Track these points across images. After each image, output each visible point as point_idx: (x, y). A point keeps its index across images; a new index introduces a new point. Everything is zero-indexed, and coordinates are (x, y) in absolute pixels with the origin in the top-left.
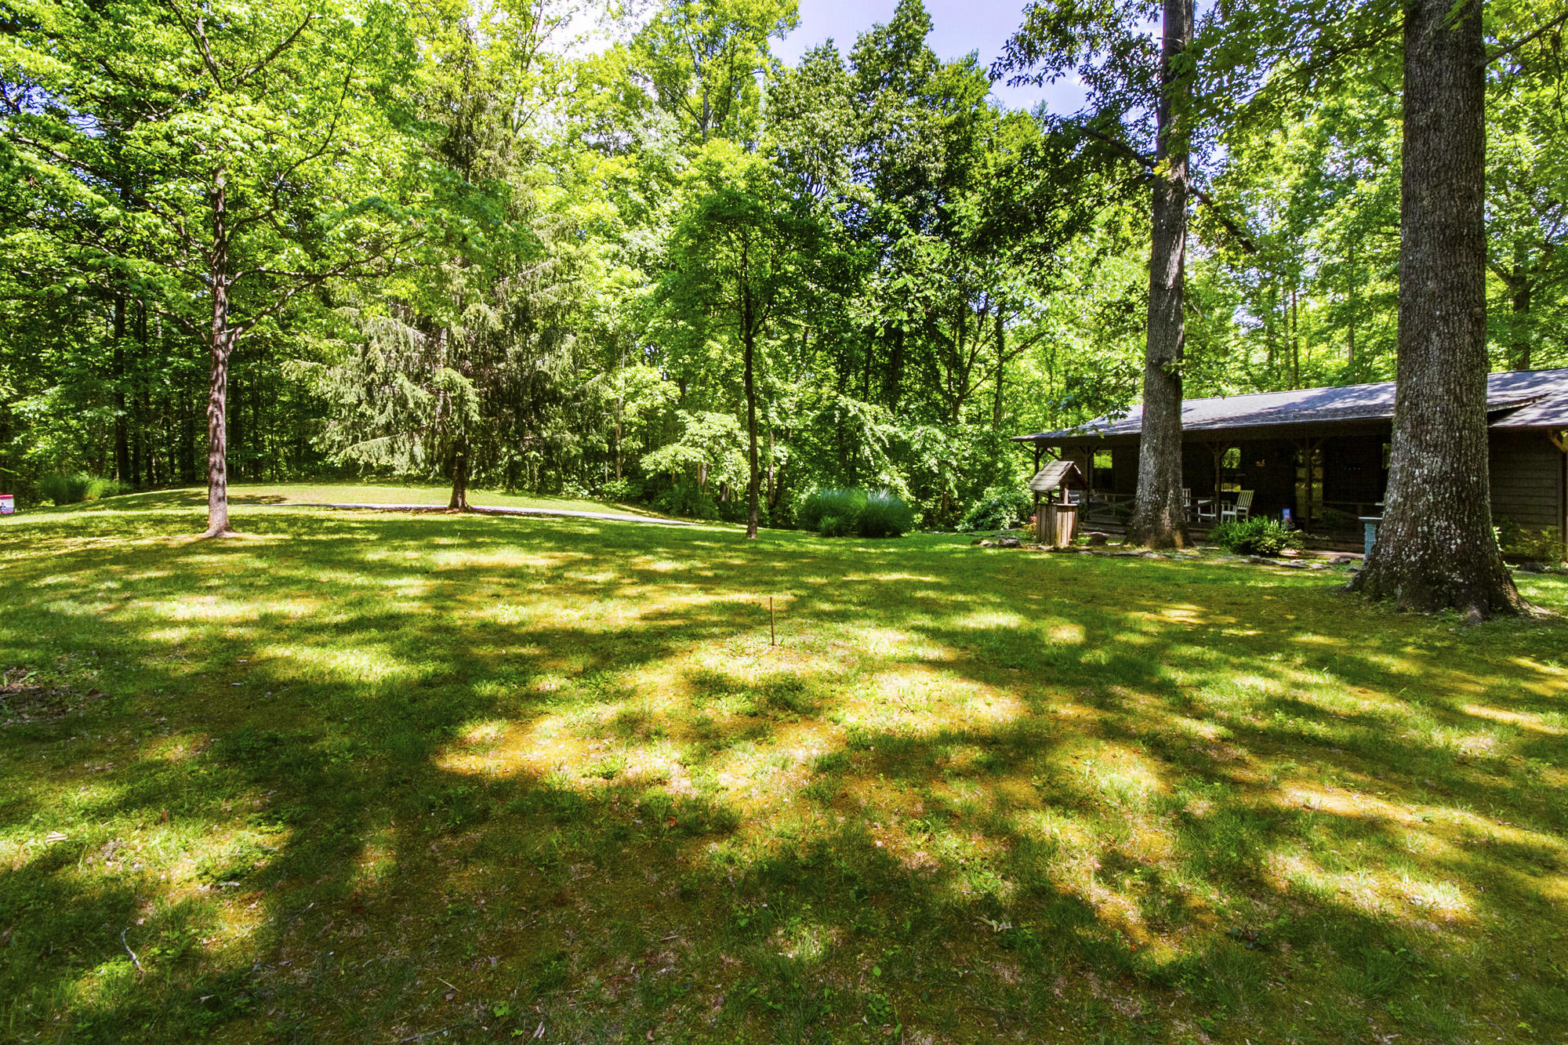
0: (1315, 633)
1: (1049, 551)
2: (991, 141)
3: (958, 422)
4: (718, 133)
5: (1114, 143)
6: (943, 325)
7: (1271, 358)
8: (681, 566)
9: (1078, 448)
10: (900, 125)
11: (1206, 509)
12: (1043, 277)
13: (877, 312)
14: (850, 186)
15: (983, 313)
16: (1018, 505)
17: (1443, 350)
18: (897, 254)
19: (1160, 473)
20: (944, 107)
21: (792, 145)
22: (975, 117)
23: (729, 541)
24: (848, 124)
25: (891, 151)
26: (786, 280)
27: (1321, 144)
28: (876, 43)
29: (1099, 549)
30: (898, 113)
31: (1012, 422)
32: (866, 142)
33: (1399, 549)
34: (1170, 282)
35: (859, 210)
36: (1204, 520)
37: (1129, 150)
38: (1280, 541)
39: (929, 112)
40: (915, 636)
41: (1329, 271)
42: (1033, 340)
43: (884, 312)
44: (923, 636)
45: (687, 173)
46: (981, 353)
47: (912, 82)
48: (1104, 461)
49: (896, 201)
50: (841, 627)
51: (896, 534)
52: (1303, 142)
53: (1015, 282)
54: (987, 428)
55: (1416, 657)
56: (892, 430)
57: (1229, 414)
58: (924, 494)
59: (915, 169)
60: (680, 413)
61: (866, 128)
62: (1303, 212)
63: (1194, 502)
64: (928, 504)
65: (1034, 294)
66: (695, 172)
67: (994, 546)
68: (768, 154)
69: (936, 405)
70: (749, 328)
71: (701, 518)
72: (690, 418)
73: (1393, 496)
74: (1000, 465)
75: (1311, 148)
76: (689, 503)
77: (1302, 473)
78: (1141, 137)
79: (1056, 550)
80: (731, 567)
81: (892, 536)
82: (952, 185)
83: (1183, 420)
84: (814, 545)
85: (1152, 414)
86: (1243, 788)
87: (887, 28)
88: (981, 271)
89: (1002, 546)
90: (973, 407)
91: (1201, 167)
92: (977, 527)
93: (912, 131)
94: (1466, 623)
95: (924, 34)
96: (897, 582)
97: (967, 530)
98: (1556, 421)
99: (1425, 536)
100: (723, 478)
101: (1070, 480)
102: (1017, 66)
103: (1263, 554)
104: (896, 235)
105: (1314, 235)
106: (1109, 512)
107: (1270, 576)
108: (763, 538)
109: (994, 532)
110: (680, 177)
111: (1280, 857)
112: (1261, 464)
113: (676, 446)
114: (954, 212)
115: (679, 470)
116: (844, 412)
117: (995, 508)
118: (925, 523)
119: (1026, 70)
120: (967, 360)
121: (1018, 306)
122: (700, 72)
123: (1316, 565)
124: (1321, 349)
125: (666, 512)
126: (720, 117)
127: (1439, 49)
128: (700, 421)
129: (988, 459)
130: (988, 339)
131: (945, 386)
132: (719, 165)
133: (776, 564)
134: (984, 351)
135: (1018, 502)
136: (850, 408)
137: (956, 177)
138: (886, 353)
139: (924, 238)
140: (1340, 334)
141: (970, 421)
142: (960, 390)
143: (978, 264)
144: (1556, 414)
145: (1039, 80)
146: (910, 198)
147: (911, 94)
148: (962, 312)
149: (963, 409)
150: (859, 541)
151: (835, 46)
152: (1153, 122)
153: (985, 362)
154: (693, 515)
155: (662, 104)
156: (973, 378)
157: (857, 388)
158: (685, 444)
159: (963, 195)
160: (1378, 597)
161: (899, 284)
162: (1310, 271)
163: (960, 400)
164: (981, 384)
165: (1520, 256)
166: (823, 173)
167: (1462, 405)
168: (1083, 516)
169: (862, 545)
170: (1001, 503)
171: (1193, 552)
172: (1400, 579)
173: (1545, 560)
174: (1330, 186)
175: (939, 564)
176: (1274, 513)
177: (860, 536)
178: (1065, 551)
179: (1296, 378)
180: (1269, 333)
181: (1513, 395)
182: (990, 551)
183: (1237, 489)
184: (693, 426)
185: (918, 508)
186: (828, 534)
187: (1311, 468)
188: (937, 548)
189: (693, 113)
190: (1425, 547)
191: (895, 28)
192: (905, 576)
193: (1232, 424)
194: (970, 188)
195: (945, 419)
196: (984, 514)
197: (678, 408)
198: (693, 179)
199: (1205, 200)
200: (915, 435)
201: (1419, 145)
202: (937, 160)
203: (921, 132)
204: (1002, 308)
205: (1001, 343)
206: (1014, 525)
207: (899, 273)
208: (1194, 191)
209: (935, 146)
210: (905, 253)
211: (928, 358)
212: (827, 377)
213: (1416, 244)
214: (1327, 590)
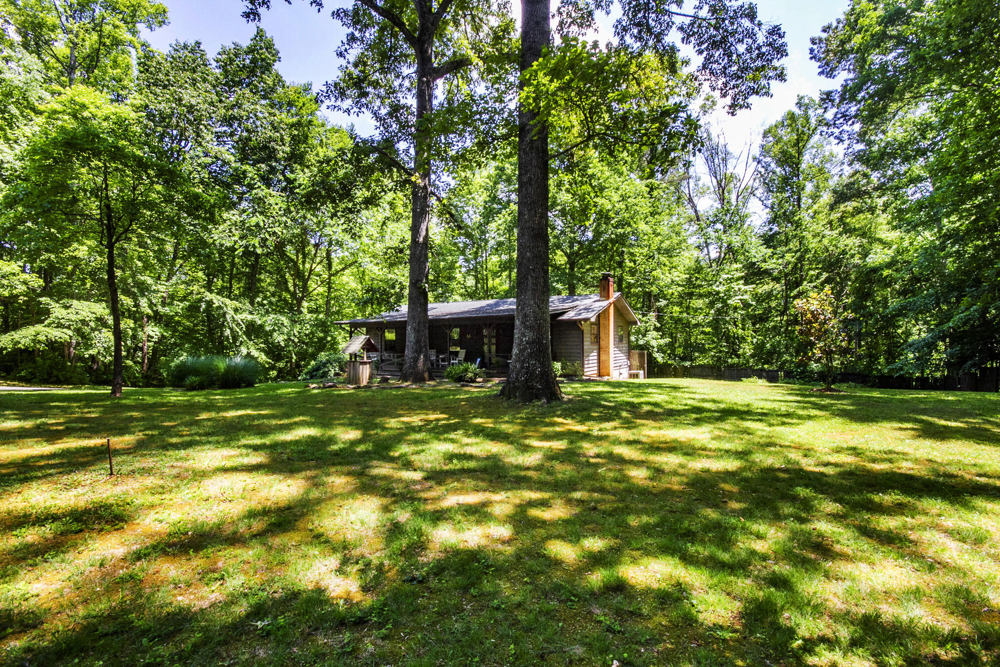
0: (481, 418)
1: (354, 388)
2: (321, 140)
3: (301, 312)
4: (86, 82)
5: (391, 159)
6: (290, 250)
7: (476, 284)
8: (28, 424)
9: (375, 329)
10: (256, 115)
11: (443, 360)
12: (351, 228)
13: (236, 238)
14: (214, 148)
15: (317, 246)
16: (340, 363)
17: (533, 284)
18: (253, 201)
19: (418, 341)
20: (289, 111)
21: (162, 106)
22: (310, 122)
23: (88, 400)
24: (212, 104)
25: (248, 131)
26: (151, 205)
27: (496, 183)
28: (236, 55)
29: (385, 385)
30: (252, 107)
31: (338, 313)
32: (228, 121)
33: (517, 375)
34: (421, 240)
35: (222, 166)
36: (443, 366)
37: (400, 165)
38: (476, 375)
39: (277, 112)
40: (244, 451)
41: (500, 244)
42: (350, 265)
43: (241, 238)
44: (250, 451)
45: (49, 106)
46: (317, 270)
47: (264, 90)
48: (390, 336)
49: (253, 165)
50: (182, 453)
51: (250, 384)
52: (488, 181)
53: (336, 229)
54: (321, 316)
55: (520, 424)
56: (250, 317)
57: (455, 311)
58: (278, 358)
59: (265, 147)
60: (43, 299)
61: (227, 110)
62: (489, 214)
63: (438, 357)
64: (281, 365)
65: (347, 237)
66: (59, 108)
67: (319, 388)
68: (137, 109)
69: (285, 300)
70: (110, 237)
71: (68, 384)
72: (53, 304)
73: (515, 351)
74: (329, 339)
75: (491, 184)
76: (55, 372)
77: (486, 340)
78: (406, 159)
79: (359, 387)
80: (87, 420)
81: (246, 387)
82: (295, 163)
83: (429, 313)
84: (175, 397)
85: (413, 310)
86: (429, 502)
87: (245, 49)
88: (315, 220)
89: (325, 387)
90: (312, 303)
91: (437, 182)
92: (312, 377)
93: (264, 120)
94: (542, 406)
95: (274, 61)
96: (240, 417)
97: (304, 379)
98: (580, 317)
99: (528, 368)
100: (93, 352)
101: (368, 347)
102: (333, 99)
103: (467, 381)
104: (251, 187)
105: (493, 226)
106: (393, 364)
107: (466, 392)
108: (128, 395)
109: (323, 380)
110: (41, 108)
111: (439, 533)
112: (469, 336)
113: (39, 327)
114: (295, 180)
115: (42, 347)
116: (210, 303)
117: (324, 365)
118: (278, 377)
119: (339, 103)
120: (307, 274)
121: (340, 244)
122: (67, 31)
123: (489, 384)
124: (497, 281)
125: (28, 381)
126: (90, 69)
127: (531, 148)
128: (67, 307)
129: (321, 335)
130: (321, 261)
131: (292, 289)
132: (84, 107)
133: (134, 414)
134: (319, 269)
135: (339, 361)
136: (215, 301)
137: (297, 158)
138: (247, 265)
139: (274, 193)
140: (505, 274)
141: (311, 311)
142: (303, 292)
143: (313, 215)
144: (580, 314)
145: (348, 111)
146: (263, 166)
147: (264, 97)
148: (304, 244)
149: (305, 304)
150: (219, 392)
151: (202, 47)
152: (412, 151)
153: (319, 275)
154: (58, 382)
155: (26, 46)
156: (312, 285)
157: (223, 287)
158: (49, 326)
159: (303, 171)
160: (509, 398)
161: (254, 221)
162: (492, 243)
163: (302, 298)
164: (317, 288)
165: (571, 247)
166: (190, 133)
167: (540, 309)
168: (377, 367)
169: (219, 394)
170: (328, 361)
171: (432, 383)
172: (518, 388)
173: (576, 376)
174: (501, 204)
175: (276, 402)
176: (473, 361)
177: (220, 388)
178: (365, 387)
179: (487, 294)
180: (475, 271)
181: (567, 305)
182: (316, 391)
183: (458, 349)
184: (57, 311)
185: (273, 368)
186: (192, 388)
187: (490, 337)
188: (279, 392)
189: (58, 60)
190: (527, 373)
191: (251, 50)
192: (249, 412)
193: (455, 316)
194: (308, 167)
195: (291, 309)
196: (317, 369)
197: (40, 295)
198: (55, 112)
199: (439, 199)
200: (268, 321)
201: (524, 190)
202: (284, 145)
203: (272, 124)
204: (330, 244)
205: (330, 266)
206: (336, 374)
207: (253, 213)
208: (434, 194)
209: (282, 135)
210: (260, 200)
211: (279, 271)
212: (195, 280)
213: (523, 235)
214: (490, 396)
